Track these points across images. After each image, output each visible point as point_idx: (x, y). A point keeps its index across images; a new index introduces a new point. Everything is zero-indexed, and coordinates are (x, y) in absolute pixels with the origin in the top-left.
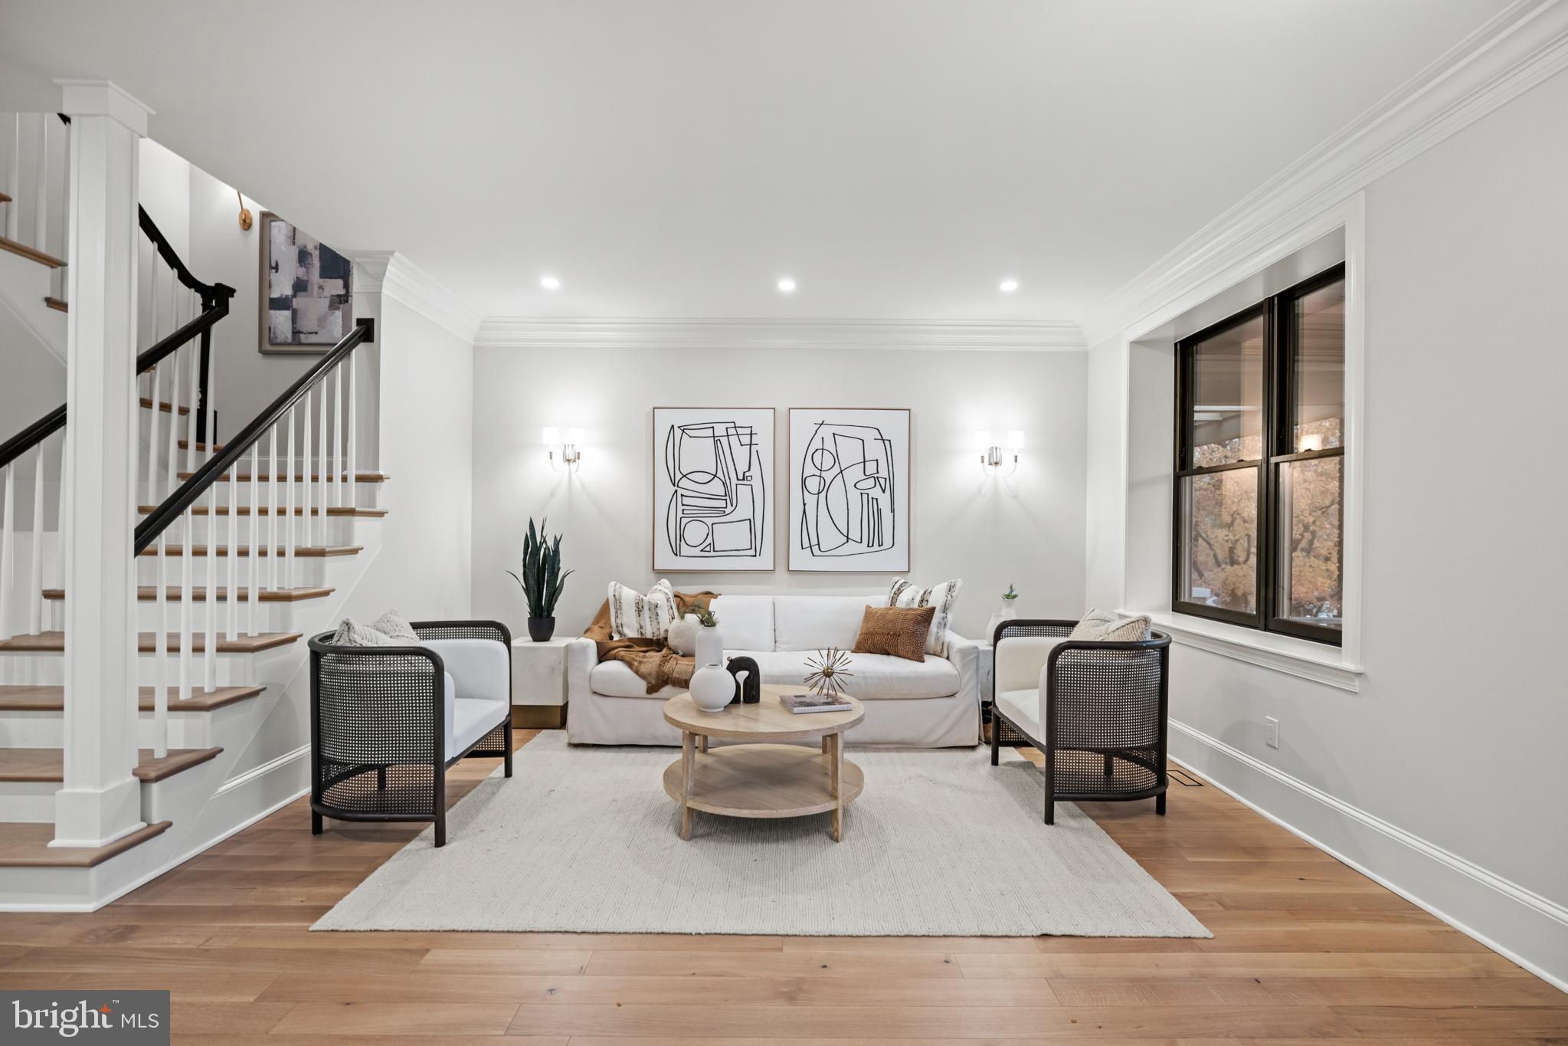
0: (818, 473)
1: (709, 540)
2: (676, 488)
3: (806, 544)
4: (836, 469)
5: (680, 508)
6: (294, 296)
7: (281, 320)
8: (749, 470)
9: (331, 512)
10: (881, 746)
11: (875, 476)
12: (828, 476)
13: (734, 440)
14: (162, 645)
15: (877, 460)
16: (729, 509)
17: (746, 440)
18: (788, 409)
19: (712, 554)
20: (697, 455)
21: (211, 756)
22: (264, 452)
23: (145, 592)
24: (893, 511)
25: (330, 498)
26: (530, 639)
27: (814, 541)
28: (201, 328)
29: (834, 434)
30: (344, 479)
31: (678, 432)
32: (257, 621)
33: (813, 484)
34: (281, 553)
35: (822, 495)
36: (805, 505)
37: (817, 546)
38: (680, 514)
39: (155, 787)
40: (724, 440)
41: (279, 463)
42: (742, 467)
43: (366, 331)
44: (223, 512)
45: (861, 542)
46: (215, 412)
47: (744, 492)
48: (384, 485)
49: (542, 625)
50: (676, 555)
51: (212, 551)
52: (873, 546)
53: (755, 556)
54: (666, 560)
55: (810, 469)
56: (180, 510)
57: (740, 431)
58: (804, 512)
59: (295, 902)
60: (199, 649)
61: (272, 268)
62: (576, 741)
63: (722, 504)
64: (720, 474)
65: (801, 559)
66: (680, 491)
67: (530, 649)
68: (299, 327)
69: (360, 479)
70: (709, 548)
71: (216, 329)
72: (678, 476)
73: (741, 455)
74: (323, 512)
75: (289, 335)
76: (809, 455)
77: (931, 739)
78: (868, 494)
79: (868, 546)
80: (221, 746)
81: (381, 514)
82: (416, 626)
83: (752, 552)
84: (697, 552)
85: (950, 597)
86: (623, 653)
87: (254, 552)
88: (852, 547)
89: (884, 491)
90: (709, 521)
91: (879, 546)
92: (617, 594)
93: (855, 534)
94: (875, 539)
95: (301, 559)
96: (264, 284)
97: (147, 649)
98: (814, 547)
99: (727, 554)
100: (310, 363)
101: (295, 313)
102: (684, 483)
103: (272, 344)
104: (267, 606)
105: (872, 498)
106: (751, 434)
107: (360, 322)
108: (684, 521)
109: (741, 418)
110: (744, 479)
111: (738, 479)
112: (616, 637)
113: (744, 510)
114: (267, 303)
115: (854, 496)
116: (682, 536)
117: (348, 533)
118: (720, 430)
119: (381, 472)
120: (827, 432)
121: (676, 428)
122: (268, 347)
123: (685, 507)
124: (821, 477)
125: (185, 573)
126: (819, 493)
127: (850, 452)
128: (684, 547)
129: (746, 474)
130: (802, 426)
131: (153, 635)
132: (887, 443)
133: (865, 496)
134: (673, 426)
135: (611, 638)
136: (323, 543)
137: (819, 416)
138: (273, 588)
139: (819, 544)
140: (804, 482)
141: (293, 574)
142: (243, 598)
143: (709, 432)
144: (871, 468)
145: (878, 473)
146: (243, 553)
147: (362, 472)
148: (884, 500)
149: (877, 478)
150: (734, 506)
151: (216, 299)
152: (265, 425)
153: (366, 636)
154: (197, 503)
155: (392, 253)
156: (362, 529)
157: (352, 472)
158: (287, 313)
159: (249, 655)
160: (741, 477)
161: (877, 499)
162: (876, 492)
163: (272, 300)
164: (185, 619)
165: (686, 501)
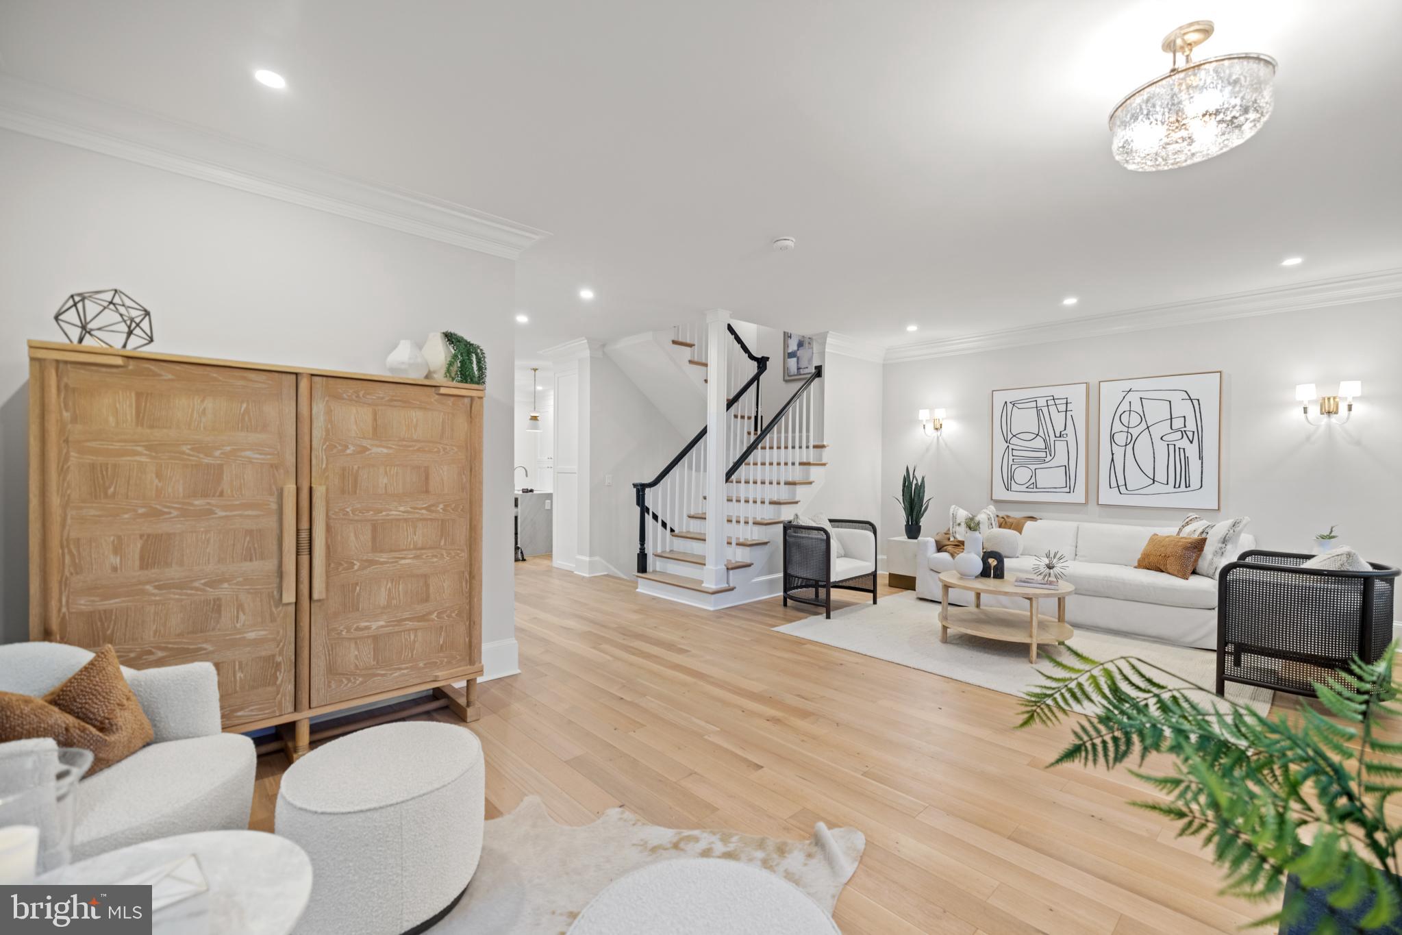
0: (1126, 429)
1: (1033, 480)
2: (1008, 444)
3: (1114, 484)
4: (1143, 426)
5: (1011, 458)
6: (798, 350)
7: (792, 362)
8: (1065, 429)
9: (801, 464)
10: (1140, 637)
11: (1182, 430)
12: (1135, 432)
13: (1053, 409)
14: (734, 520)
15: (1184, 417)
16: (1049, 458)
17: (1062, 408)
18: (1097, 382)
19: (1035, 490)
20: (1024, 421)
21: (749, 565)
22: (779, 432)
23: (729, 498)
24: (1201, 458)
25: (801, 456)
26: (906, 537)
27: (1121, 482)
28: (756, 378)
29: (1141, 398)
30: (807, 447)
31: (1010, 406)
32: (767, 513)
33: (1121, 439)
34: (778, 483)
35: (1130, 447)
36: (1113, 454)
37: (1124, 487)
38: (1011, 462)
39: (731, 572)
40: (1045, 410)
41: (785, 437)
42: (1059, 428)
43: (819, 372)
44: (755, 464)
45: (1168, 484)
46: (762, 417)
47: (1060, 446)
48: (826, 449)
49: (913, 530)
50: (1008, 490)
51: (751, 482)
52: (1179, 487)
53: (1070, 492)
54: (1000, 493)
55: (1118, 426)
56: (741, 464)
57: (1057, 402)
58: (1113, 460)
59: (770, 622)
60: (747, 523)
61: (788, 337)
62: (920, 597)
63: (1043, 455)
64: (1041, 434)
65: (1108, 496)
66: (1011, 447)
67: (903, 542)
68: (800, 366)
69: (815, 447)
70: (1033, 486)
71: (761, 378)
72: (1010, 436)
73: (1059, 420)
74: (797, 464)
75: (796, 371)
76: (1117, 415)
77: (1189, 639)
78: (1175, 445)
79: (1175, 487)
80: (753, 562)
81: (824, 464)
82: (831, 521)
83: (1067, 490)
84: (1023, 488)
85: (1232, 531)
86: (950, 548)
87: (767, 482)
88: (1157, 488)
89: (1191, 442)
90: (1032, 467)
91: (1186, 487)
92: (955, 513)
93: (1161, 476)
94: (1182, 479)
95: (787, 486)
96: (786, 345)
97: (730, 521)
98: (1121, 487)
99: (1046, 490)
100: (799, 385)
101: (798, 359)
102: (1014, 441)
103: (789, 376)
104: (772, 506)
105: (1179, 448)
106: (1067, 403)
107: (816, 367)
108: (1014, 467)
109: (1059, 392)
110: (1060, 436)
111: (1056, 437)
112: (952, 539)
113: (1061, 459)
114: (787, 354)
115: (1161, 448)
116: (1012, 477)
117: (808, 473)
118: (1042, 402)
119: (825, 443)
120: (1135, 397)
121: (1008, 403)
122: (787, 378)
123: (1014, 457)
124: (1128, 432)
125: (742, 491)
126: (1126, 445)
127: (1156, 412)
128: (1014, 485)
129: (1062, 433)
130: (1111, 395)
131: (731, 516)
132: (1196, 403)
133: (1171, 448)
134: (1006, 402)
135: (949, 539)
136: (797, 479)
137: (1127, 385)
138: (775, 499)
139: (1126, 485)
140: (1112, 437)
141: (782, 493)
142: (763, 502)
143: (1034, 404)
144: (1178, 424)
145: (1185, 427)
146: (755, 482)
147: (816, 443)
148: (1192, 450)
149: (1185, 431)
150: (1053, 455)
151: (762, 363)
152: (780, 417)
153: (805, 521)
154: (746, 461)
155: (828, 332)
156: (815, 472)
157: (811, 444)
158: (795, 359)
159: (764, 527)
160: (1058, 435)
161: (1184, 449)
162: (1184, 443)
163: (788, 353)
164: (741, 511)
165: (1015, 453)
